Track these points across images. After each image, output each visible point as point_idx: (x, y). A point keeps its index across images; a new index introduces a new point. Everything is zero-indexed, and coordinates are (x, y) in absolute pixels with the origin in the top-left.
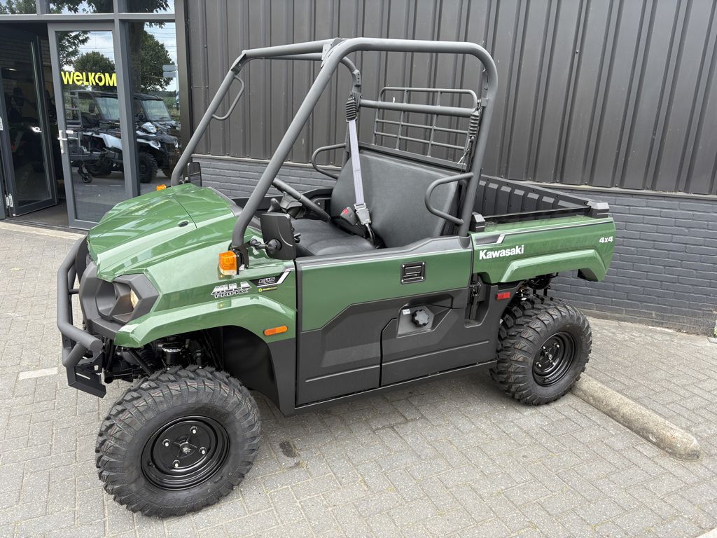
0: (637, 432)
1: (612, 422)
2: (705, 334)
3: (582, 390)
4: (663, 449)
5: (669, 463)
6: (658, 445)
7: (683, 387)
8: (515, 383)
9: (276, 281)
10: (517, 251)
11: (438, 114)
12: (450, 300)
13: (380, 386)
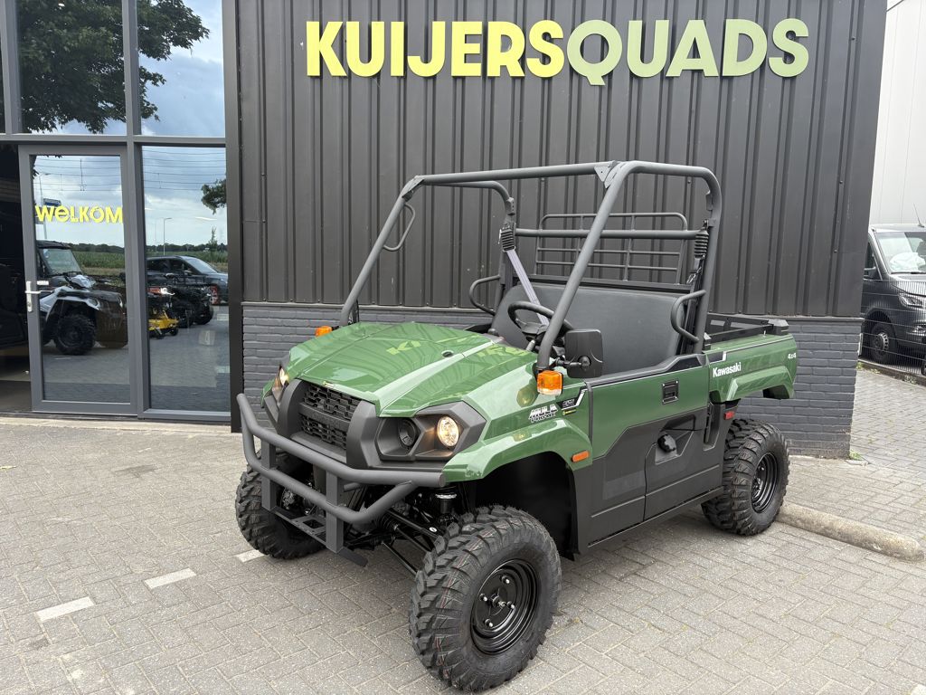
0: (859, 545)
1: (831, 542)
2: (841, 457)
3: (786, 515)
4: (891, 555)
5: (903, 566)
6: (884, 553)
7: (862, 503)
8: (739, 510)
9: (575, 403)
10: (737, 368)
11: (633, 237)
12: (692, 422)
13: (644, 521)
